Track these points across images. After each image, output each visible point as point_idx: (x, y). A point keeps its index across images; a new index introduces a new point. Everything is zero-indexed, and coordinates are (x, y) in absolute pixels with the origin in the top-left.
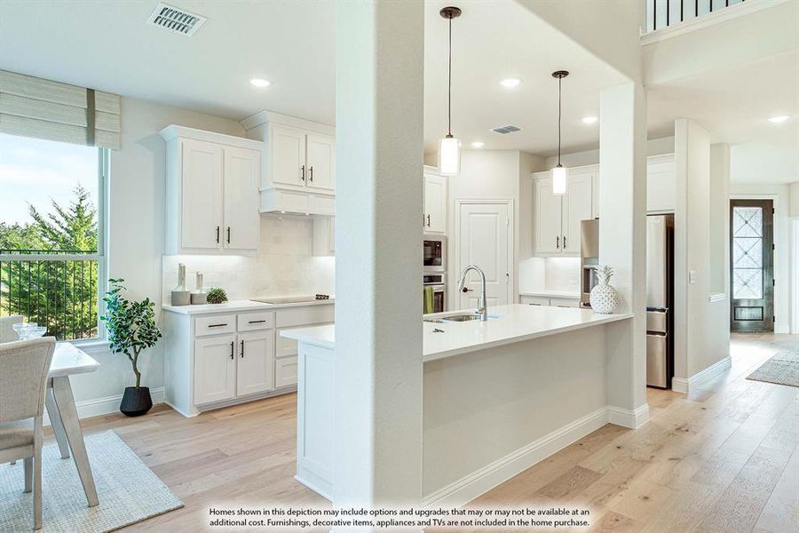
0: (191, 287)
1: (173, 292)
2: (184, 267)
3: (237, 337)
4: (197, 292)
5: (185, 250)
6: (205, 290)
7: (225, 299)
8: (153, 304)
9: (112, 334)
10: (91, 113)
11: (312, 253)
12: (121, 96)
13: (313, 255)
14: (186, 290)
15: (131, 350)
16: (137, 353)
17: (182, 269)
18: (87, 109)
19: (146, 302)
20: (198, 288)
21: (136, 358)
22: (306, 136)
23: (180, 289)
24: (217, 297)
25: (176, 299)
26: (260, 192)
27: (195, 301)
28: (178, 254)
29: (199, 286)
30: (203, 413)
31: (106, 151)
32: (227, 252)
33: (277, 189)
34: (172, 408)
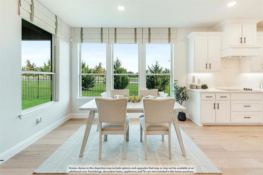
0: (196, 83)
1: (191, 85)
2: (195, 77)
3: (216, 102)
4: (199, 85)
5: (196, 71)
6: (201, 85)
7: (207, 88)
8: (186, 88)
9: (175, 96)
10: (169, 34)
11: (240, 72)
12: (176, 28)
13: (240, 73)
14: (195, 84)
15: (180, 101)
16: (182, 102)
17: (194, 78)
18: (168, 34)
19: (185, 87)
20: (199, 84)
21: (182, 103)
22: (242, 26)
23: (193, 84)
24: (204, 87)
25: (192, 87)
26: (221, 50)
27: (198, 88)
28: (194, 72)
29: (199, 83)
30: (204, 126)
31: (173, 44)
32: (209, 72)
33: (231, 47)
34: (192, 121)
